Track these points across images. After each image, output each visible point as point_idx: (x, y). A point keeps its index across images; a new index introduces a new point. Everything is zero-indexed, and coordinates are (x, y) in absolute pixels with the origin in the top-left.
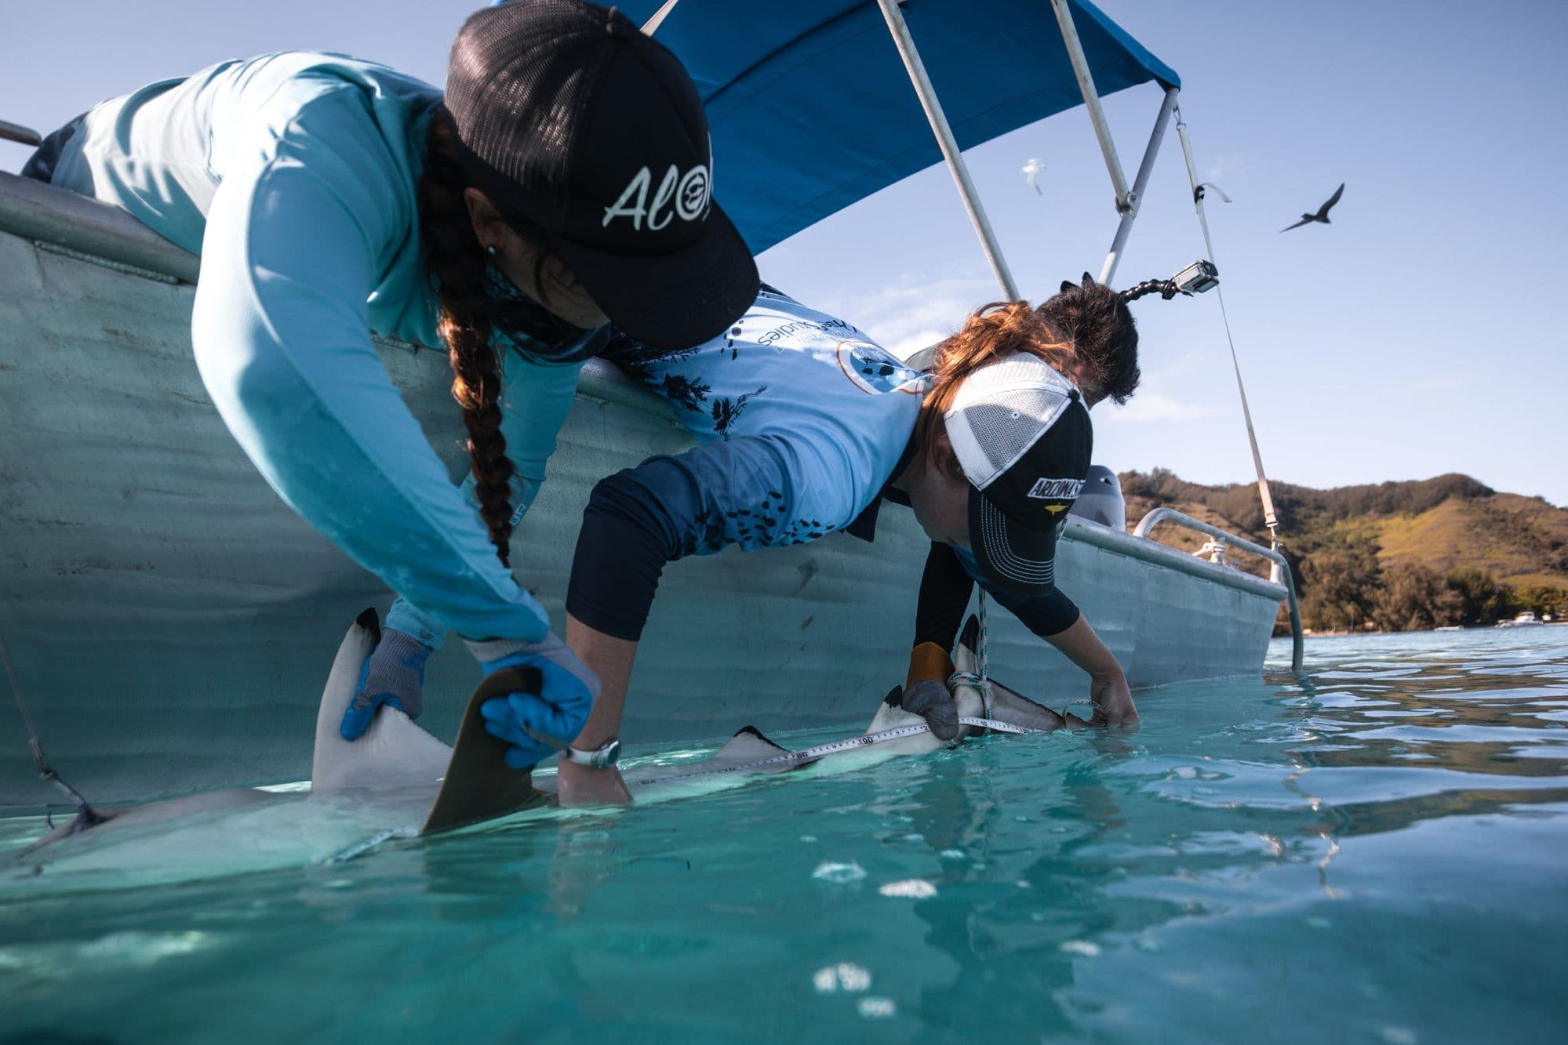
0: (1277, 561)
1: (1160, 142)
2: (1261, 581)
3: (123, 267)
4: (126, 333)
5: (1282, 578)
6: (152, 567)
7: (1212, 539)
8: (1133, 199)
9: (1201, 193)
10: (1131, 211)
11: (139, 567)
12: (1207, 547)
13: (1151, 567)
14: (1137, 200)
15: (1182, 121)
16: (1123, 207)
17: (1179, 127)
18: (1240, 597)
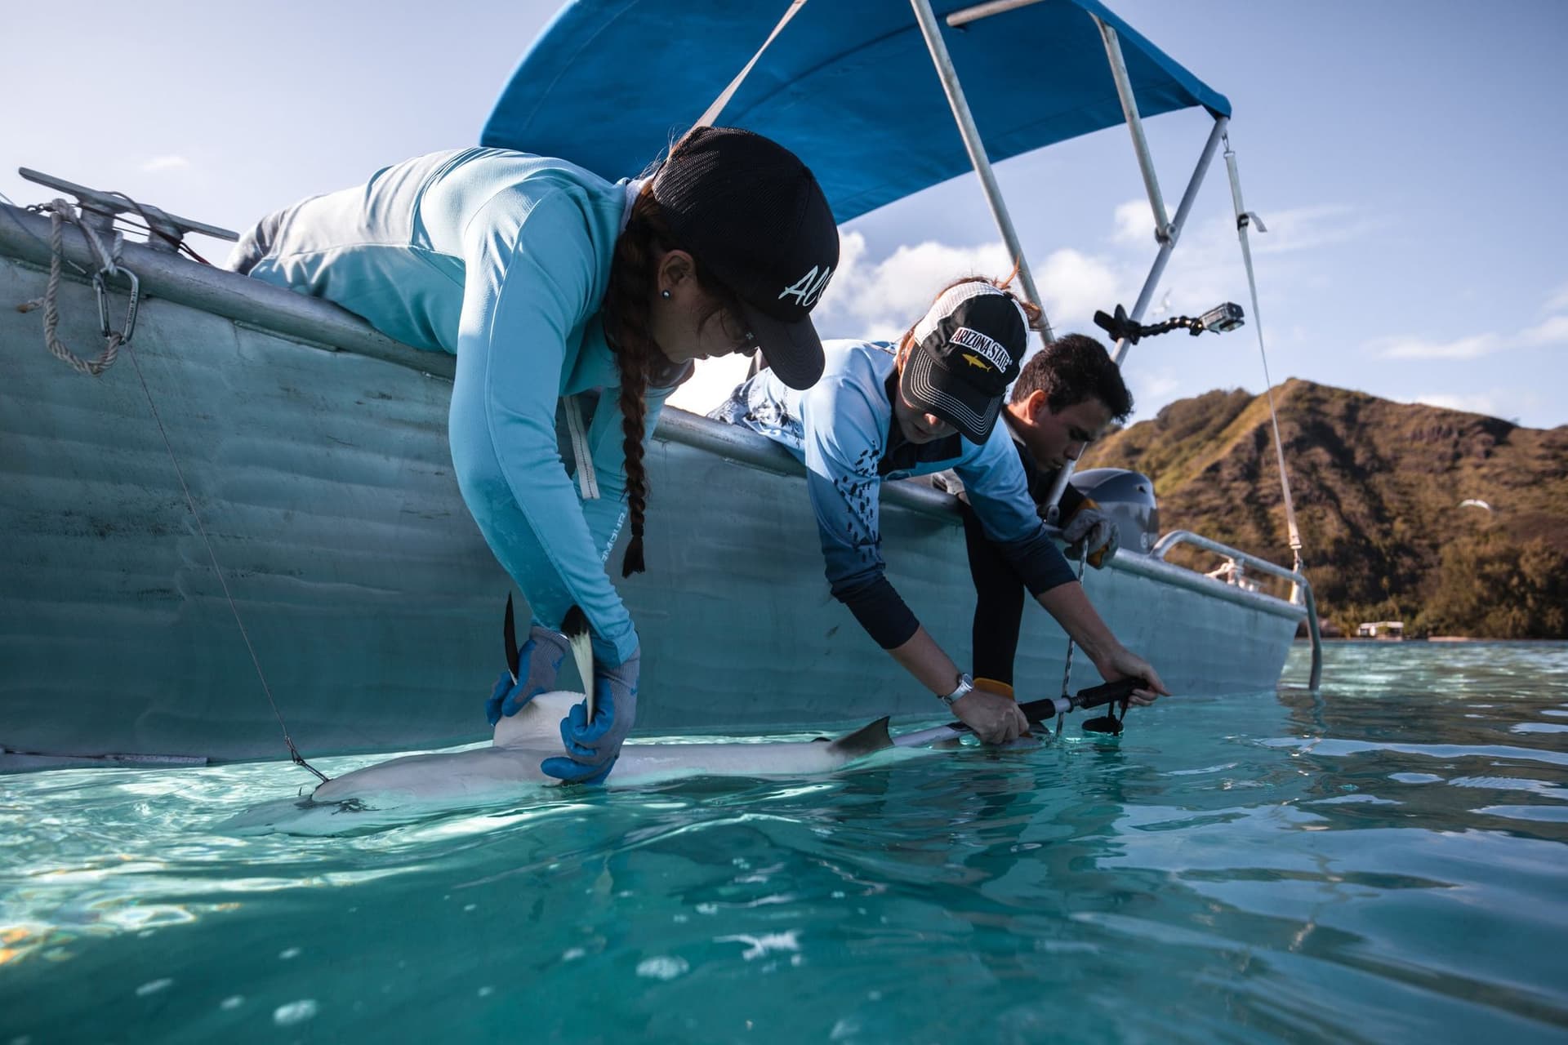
0: (1299, 583)
1: (1204, 173)
2: (1279, 602)
3: (297, 339)
4: (295, 390)
5: (1303, 598)
6: (301, 573)
7: (1231, 560)
8: (1172, 230)
9: (1243, 221)
10: (1169, 242)
11: (291, 573)
12: (1225, 568)
13: (1164, 588)
14: (1176, 232)
15: (1230, 149)
16: (1162, 238)
17: (1227, 155)
18: (1256, 618)
